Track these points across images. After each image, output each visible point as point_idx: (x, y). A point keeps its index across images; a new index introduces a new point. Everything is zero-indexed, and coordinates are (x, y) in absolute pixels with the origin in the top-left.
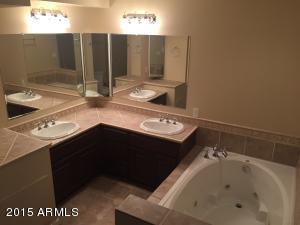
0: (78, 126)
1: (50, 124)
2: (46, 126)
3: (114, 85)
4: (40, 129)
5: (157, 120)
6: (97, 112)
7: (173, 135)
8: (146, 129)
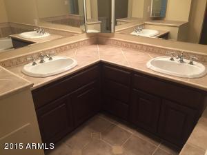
0: (75, 63)
1: (46, 60)
2: (42, 62)
3: (116, 24)
4: (34, 64)
5: (167, 59)
6: (98, 48)
7: (194, 78)
8: (155, 68)
